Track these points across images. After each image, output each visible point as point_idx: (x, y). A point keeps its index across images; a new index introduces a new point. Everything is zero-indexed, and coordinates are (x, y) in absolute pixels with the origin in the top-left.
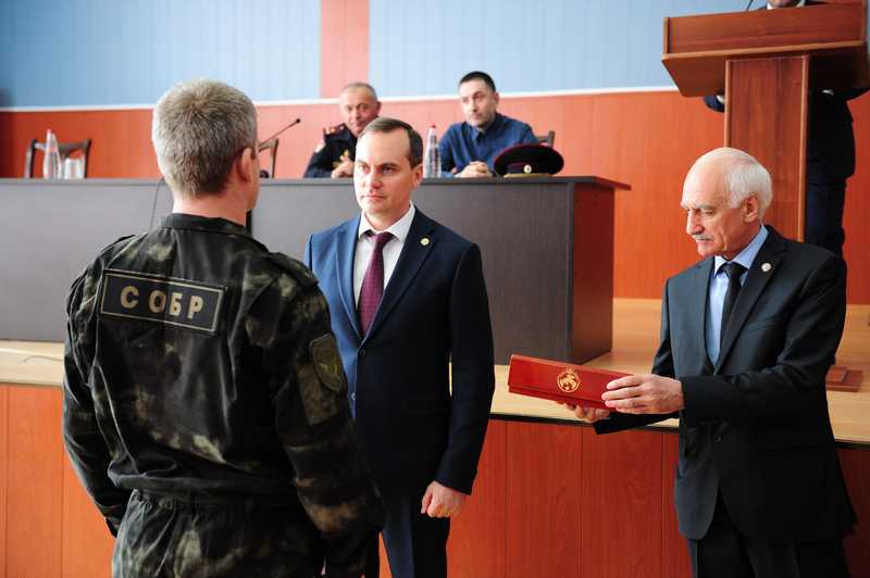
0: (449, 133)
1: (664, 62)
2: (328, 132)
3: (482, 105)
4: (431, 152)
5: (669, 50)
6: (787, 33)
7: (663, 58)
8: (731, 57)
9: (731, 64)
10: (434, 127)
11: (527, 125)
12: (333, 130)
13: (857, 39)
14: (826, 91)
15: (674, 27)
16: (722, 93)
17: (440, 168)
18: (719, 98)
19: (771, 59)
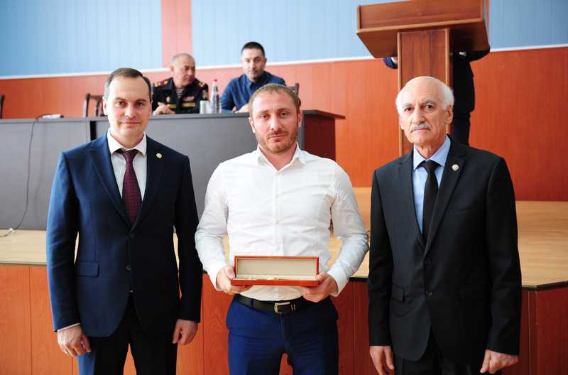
0: (230, 84)
1: (358, 34)
2: (156, 86)
3: (258, 65)
4: (214, 96)
5: (361, 27)
6: (435, 14)
7: (357, 32)
8: (401, 30)
9: (401, 35)
10: (216, 81)
11: (282, 79)
12: (160, 84)
13: (479, 17)
14: (461, 53)
15: (364, 11)
16: (395, 55)
17: (220, 107)
18: (393, 59)
19: (425, 32)
